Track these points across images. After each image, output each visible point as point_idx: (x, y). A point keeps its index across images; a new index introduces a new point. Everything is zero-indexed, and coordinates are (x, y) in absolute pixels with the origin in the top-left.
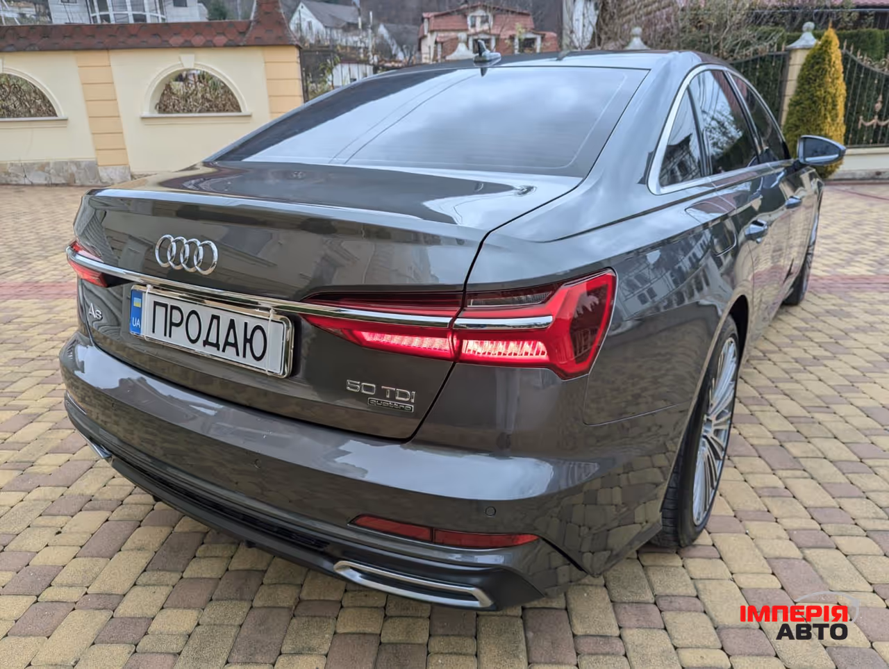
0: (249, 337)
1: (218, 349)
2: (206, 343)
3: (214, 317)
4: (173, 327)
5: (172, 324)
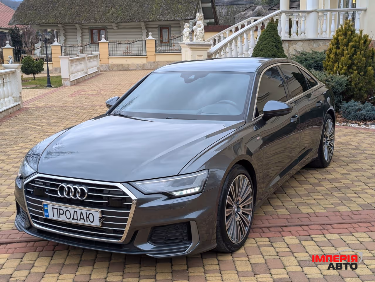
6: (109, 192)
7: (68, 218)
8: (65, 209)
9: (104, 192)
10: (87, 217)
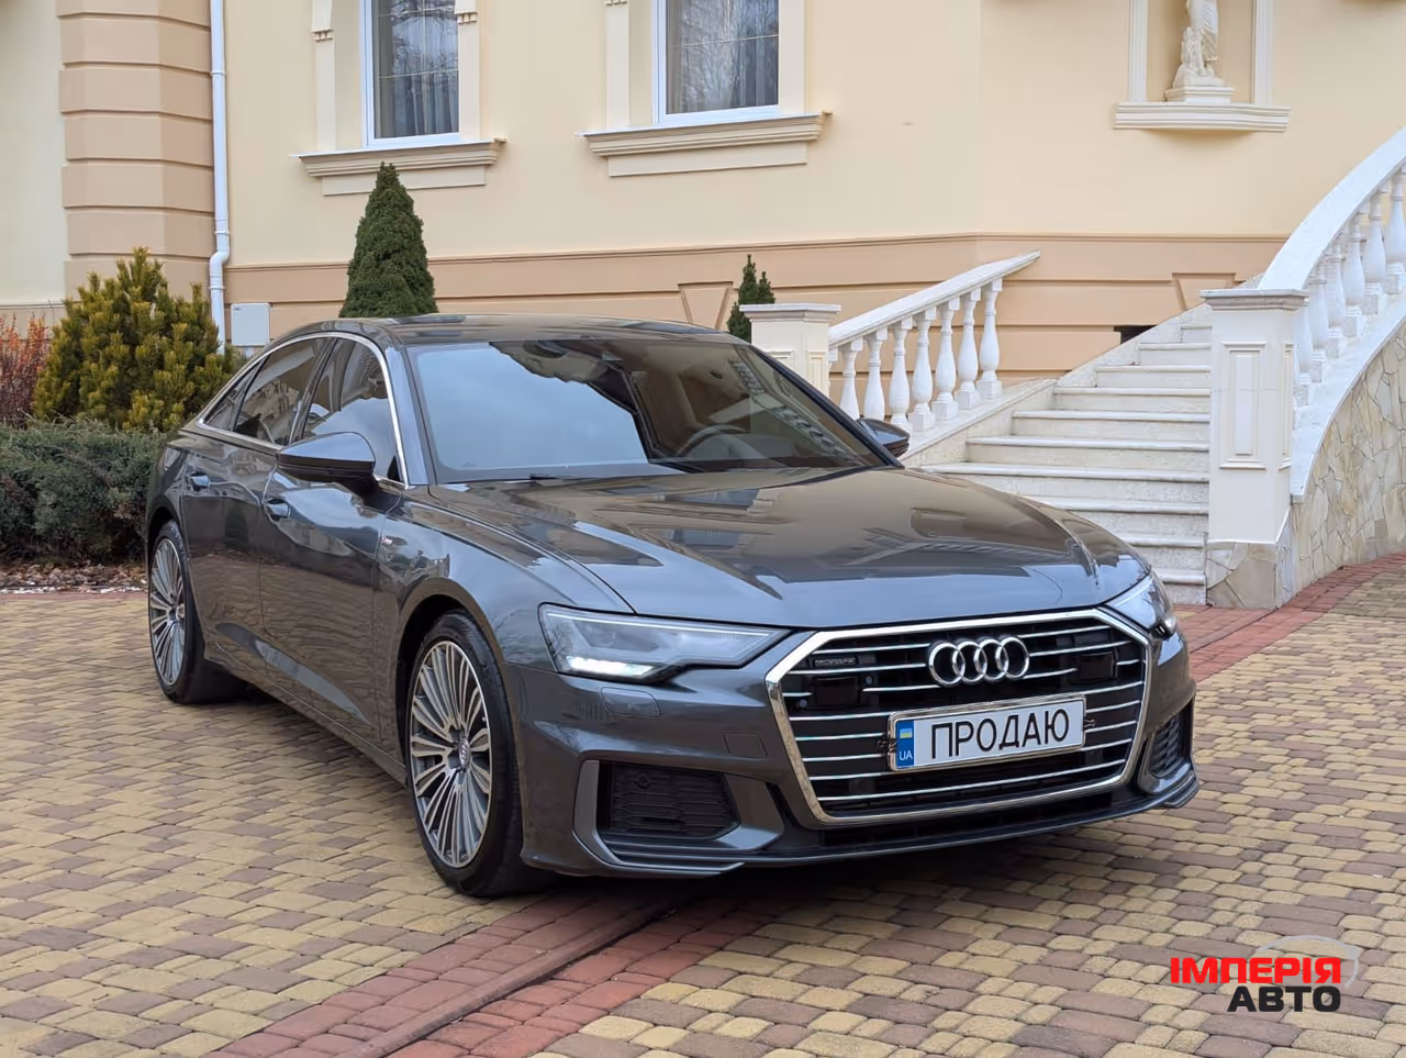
6: (1072, 640)
7: (983, 744)
8: (976, 720)
9: (1059, 642)
10: (1047, 727)
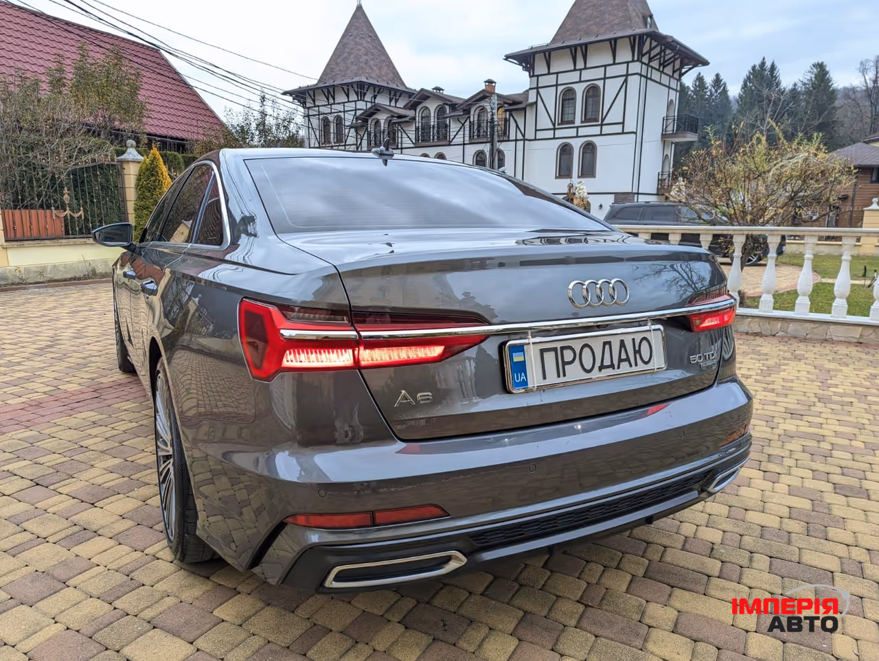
0: (637, 349)
1: (614, 368)
2: (601, 368)
3: (605, 344)
4: (567, 367)
5: (564, 363)
